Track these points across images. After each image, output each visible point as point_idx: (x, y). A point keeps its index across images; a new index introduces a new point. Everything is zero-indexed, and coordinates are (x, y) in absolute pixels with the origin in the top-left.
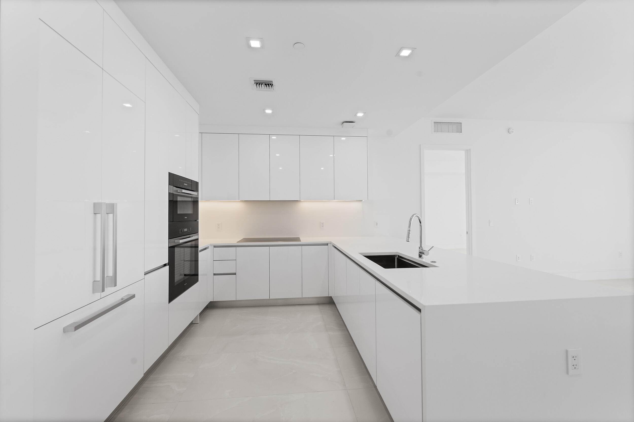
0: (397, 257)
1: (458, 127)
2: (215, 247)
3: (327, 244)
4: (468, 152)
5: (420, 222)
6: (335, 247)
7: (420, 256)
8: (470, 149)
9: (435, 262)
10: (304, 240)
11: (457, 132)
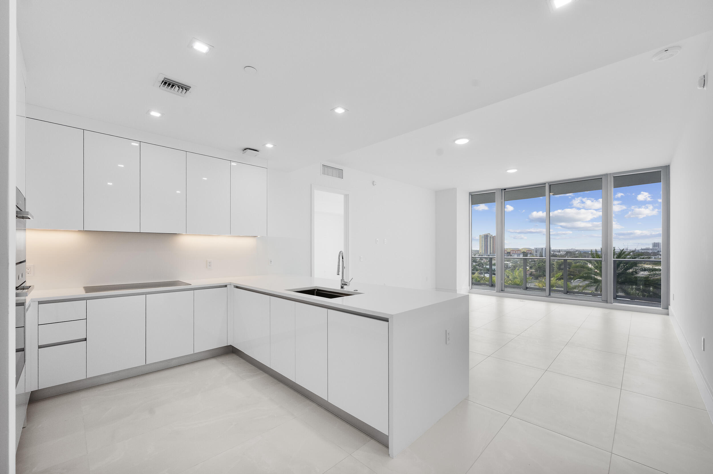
0: (316, 291)
1: (340, 173)
2: (40, 303)
3: (226, 286)
4: (346, 197)
5: (343, 259)
6: (237, 287)
7: (342, 287)
8: (349, 194)
9: (357, 290)
10: (195, 283)
11: (339, 177)
